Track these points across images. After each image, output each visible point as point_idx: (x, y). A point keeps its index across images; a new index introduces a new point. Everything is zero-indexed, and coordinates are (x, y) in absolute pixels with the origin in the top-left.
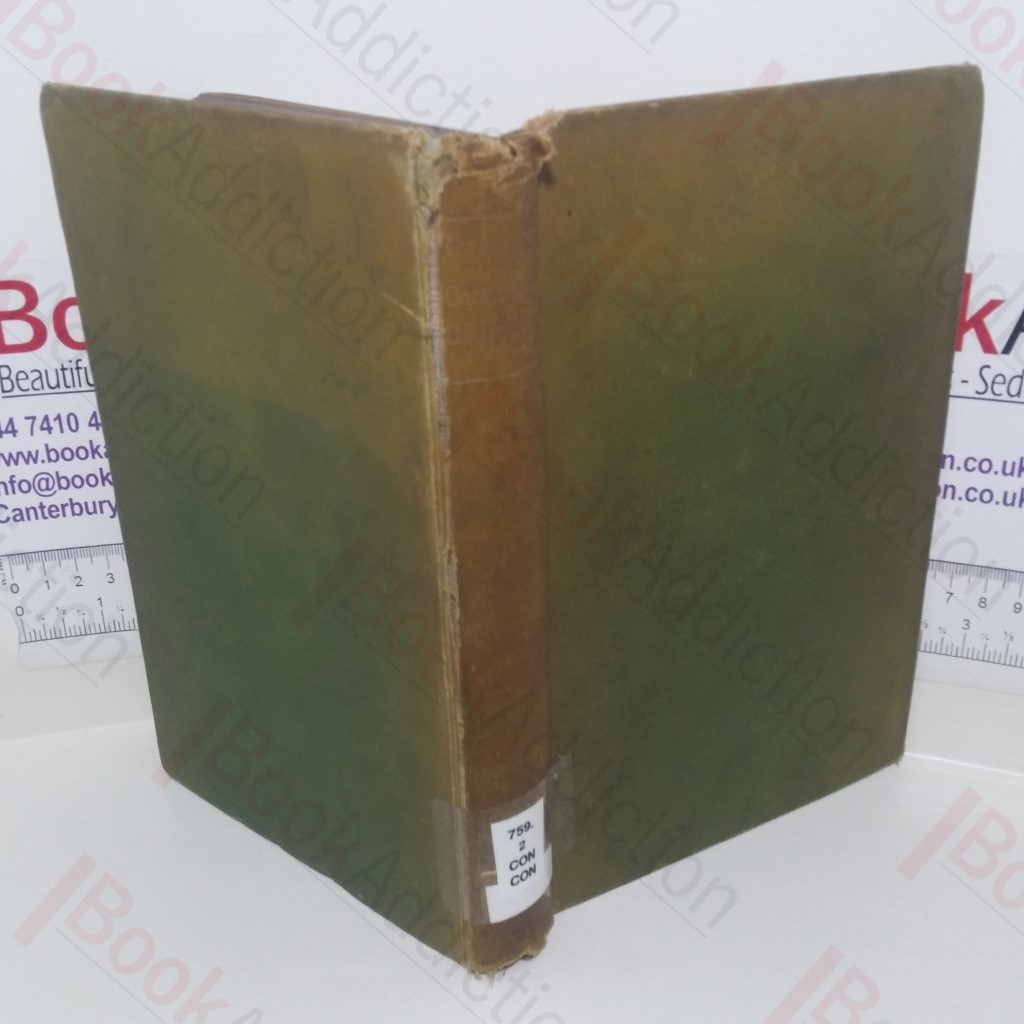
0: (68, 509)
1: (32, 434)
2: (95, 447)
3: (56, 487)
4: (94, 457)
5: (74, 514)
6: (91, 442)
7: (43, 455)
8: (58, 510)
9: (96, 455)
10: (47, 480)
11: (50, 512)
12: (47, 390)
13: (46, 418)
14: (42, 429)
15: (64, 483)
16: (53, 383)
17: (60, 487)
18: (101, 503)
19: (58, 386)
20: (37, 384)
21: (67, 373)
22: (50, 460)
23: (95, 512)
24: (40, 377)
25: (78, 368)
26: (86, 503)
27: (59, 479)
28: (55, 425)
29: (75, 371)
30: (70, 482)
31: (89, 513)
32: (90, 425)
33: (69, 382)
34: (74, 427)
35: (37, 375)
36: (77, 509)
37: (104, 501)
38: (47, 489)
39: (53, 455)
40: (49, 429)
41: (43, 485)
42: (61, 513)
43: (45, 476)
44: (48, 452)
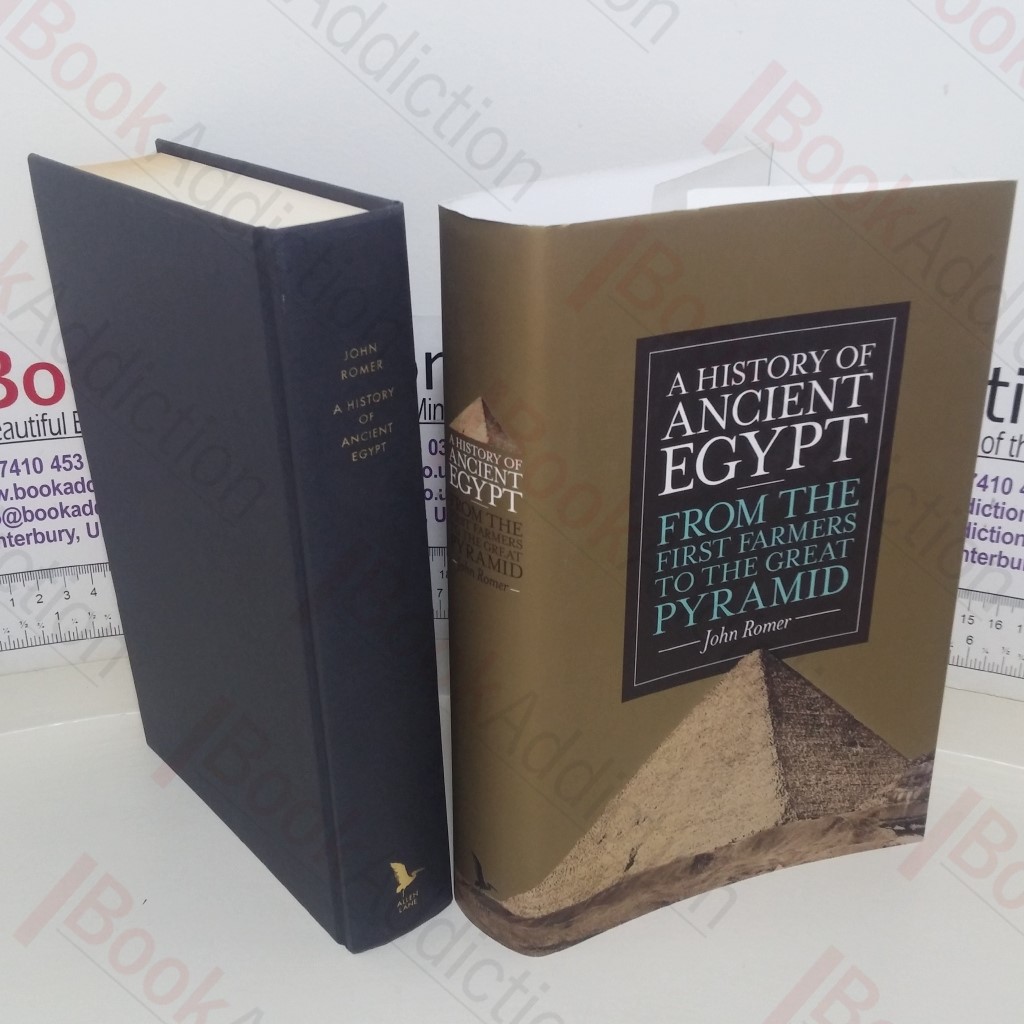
0: (32, 538)
1: (3, 476)
2: (56, 485)
3: (22, 520)
4: (55, 494)
5: (36, 542)
6: (53, 481)
7: (11, 493)
8: (23, 539)
9: (57, 492)
10: (14, 514)
11: (16, 541)
12: (17, 439)
13: (15, 462)
14: (12, 471)
15: (29, 516)
16: (22, 433)
17: (26, 520)
18: (60, 532)
19: (26, 435)
20: (9, 435)
21: (35, 425)
22: (17, 497)
23: (55, 540)
24: (11, 429)
25: (43, 420)
26: (47, 533)
27: (25, 513)
28: (23, 468)
29: (41, 423)
30: (35, 515)
31: (50, 541)
32: (52, 467)
33: (36, 432)
34: (38, 469)
35: (8, 426)
36: (39, 538)
37: (63, 531)
38: (15, 521)
39: (20, 493)
40: (18, 472)
41: (11, 518)
42: (26, 541)
43: (13, 511)
44: (16, 490)
